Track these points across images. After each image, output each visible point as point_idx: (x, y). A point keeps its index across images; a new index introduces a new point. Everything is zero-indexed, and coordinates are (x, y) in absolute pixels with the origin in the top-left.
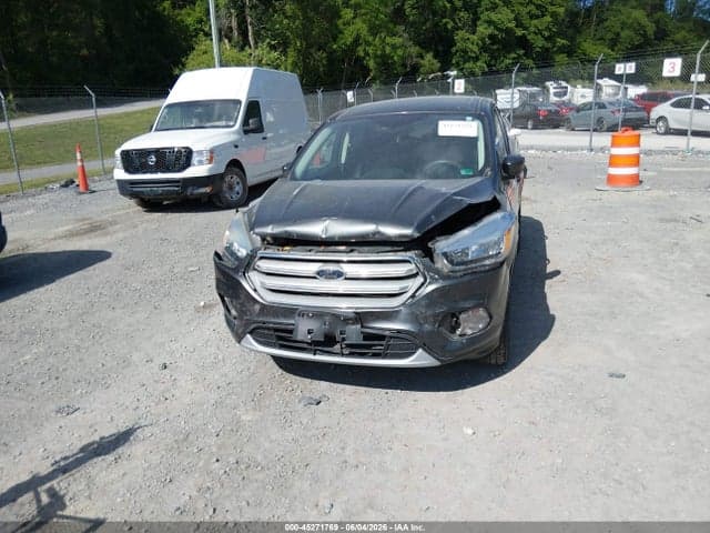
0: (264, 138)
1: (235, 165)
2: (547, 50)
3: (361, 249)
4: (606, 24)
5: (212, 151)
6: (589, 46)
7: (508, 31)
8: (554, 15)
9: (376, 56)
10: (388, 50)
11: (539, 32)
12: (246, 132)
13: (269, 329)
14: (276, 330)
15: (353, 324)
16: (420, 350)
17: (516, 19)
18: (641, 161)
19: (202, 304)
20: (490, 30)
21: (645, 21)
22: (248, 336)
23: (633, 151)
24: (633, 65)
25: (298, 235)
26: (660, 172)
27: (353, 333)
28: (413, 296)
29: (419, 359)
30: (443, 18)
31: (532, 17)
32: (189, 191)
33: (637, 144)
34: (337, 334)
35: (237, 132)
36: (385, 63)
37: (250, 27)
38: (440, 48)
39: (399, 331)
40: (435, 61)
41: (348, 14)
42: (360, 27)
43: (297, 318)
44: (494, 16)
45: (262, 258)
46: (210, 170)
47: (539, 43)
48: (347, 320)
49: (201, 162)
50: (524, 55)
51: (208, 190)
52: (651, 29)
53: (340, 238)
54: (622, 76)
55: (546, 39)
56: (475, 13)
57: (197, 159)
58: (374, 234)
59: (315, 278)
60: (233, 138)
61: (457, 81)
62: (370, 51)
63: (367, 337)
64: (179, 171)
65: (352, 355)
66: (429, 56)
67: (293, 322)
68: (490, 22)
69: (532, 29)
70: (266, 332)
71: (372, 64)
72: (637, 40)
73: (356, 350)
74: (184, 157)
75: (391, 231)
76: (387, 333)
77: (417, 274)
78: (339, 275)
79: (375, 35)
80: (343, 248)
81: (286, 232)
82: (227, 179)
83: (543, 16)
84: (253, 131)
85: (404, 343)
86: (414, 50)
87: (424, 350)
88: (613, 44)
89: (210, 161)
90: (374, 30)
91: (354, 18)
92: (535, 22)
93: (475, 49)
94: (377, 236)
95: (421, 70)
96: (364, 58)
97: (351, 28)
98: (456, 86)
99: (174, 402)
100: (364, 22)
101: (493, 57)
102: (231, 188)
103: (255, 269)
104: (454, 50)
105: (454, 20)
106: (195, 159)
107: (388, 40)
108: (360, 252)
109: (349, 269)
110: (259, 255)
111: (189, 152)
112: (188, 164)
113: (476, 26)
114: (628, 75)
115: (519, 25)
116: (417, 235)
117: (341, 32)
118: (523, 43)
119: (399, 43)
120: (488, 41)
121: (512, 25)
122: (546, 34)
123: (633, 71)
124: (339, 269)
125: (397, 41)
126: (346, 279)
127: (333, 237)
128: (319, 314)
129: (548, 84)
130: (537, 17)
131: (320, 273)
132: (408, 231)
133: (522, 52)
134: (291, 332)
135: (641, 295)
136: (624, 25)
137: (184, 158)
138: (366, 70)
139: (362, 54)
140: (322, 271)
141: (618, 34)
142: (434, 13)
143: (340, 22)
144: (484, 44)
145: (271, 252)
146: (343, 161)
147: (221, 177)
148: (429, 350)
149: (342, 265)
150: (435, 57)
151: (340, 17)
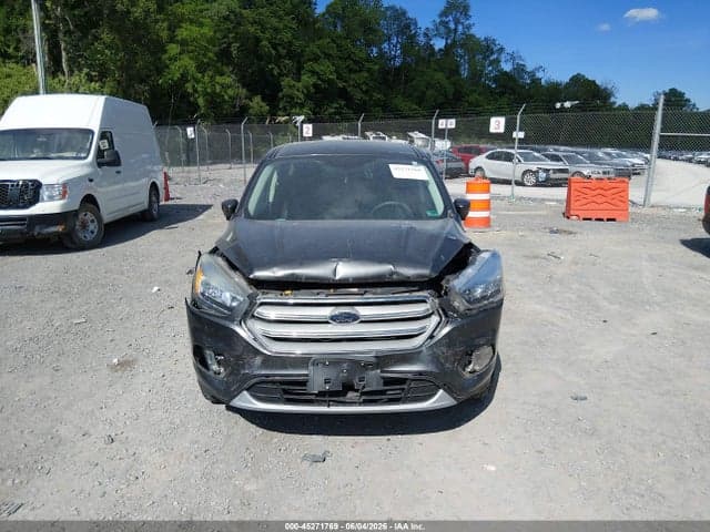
0: (118, 172)
1: (89, 200)
2: (365, 102)
3: (374, 290)
4: (414, 83)
5: (65, 185)
6: (399, 102)
7: (330, 82)
8: (369, 70)
9: (206, 94)
10: (218, 89)
11: (357, 86)
12: (100, 165)
13: (273, 382)
14: (282, 383)
15: (372, 369)
16: (441, 391)
17: (336, 71)
18: (492, 206)
19: (115, 361)
20: (314, 80)
21: (445, 83)
22: (245, 392)
23: (485, 197)
24: (453, 121)
25: (308, 278)
26: (498, 215)
27: (373, 379)
28: (431, 337)
29: (440, 400)
30: (269, 63)
31: (351, 71)
32: (37, 230)
33: (488, 191)
34: (356, 381)
35: (91, 164)
36: (214, 102)
37: (64, 54)
38: (267, 92)
39: (420, 373)
40: (263, 104)
41: (173, 49)
42: (188, 62)
43: (311, 368)
44: (317, 68)
45: (262, 304)
46: (63, 205)
47: (358, 95)
48: (367, 366)
49: (51, 198)
50: (346, 105)
51: (60, 229)
52: (451, 90)
53: (354, 279)
54: (444, 130)
55: (363, 92)
56: (299, 62)
57: (47, 193)
58: (392, 273)
59: (327, 323)
60: (86, 171)
61: (305, 126)
62: (199, 89)
63: (388, 382)
64: (25, 207)
65: (366, 402)
66: (257, 99)
67: (306, 372)
68: (313, 73)
69: (351, 83)
70: (269, 386)
71: (201, 101)
72: (441, 99)
73: (371, 397)
74: (32, 191)
75: (408, 272)
76: (409, 376)
77: (433, 313)
78: (354, 318)
79: (203, 72)
80: (355, 290)
81: (293, 275)
82: (81, 216)
83: (360, 71)
84: (108, 164)
85: (424, 385)
86: (243, 92)
87: (445, 390)
88: (420, 101)
89: (63, 195)
90: (201, 68)
91: (180, 54)
92: (352, 76)
93: (302, 96)
94: (395, 277)
95: (251, 111)
96: (192, 95)
97: (178, 63)
98: (305, 130)
99: (148, 481)
100: (191, 58)
101: (317, 105)
102: (84, 226)
103: (253, 316)
104: (280, 95)
105: (279, 67)
106: (44, 193)
107: (218, 79)
108: (374, 294)
109: (364, 311)
110: (258, 302)
111: (37, 185)
112: (35, 200)
113: (300, 74)
114: (450, 130)
115: (340, 77)
116: (434, 275)
117: (167, 67)
118: (343, 94)
119: (228, 84)
120: (312, 90)
121: (333, 77)
122: (364, 88)
123: (453, 126)
124: (354, 312)
125: (228, 80)
126: (362, 322)
127: (347, 279)
128: (335, 361)
129: (368, 134)
130: (356, 71)
131: (334, 318)
132: (426, 272)
133: (343, 103)
134: (304, 383)
135: (553, 324)
136: (429, 85)
137: (31, 193)
138: (196, 107)
139: (190, 90)
140: (336, 316)
141: (424, 93)
142: (260, 58)
143: (165, 57)
144: (309, 91)
145: (272, 297)
146: (271, 200)
147: (75, 214)
148: (449, 391)
149: (357, 308)
150: (263, 99)
151: (165, 52)
